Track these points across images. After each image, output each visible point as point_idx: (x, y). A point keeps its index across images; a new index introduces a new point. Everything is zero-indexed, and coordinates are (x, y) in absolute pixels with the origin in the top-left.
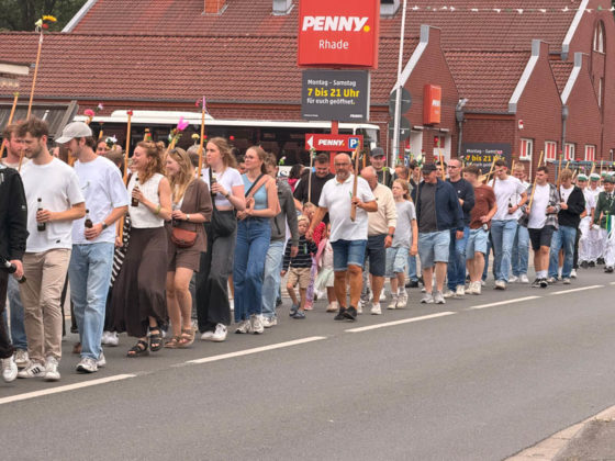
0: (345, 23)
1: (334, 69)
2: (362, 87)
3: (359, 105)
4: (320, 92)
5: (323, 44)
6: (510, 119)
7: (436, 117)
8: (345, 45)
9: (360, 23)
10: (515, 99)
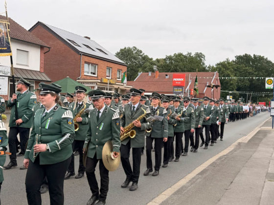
0: (180, 80)
1: (178, 86)
2: (182, 89)
3: (182, 92)
4: (176, 90)
5: (176, 83)
6: (204, 94)
7: (192, 94)
8: (180, 83)
9: (182, 79)
10: (204, 91)
